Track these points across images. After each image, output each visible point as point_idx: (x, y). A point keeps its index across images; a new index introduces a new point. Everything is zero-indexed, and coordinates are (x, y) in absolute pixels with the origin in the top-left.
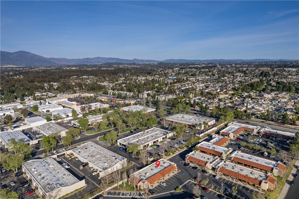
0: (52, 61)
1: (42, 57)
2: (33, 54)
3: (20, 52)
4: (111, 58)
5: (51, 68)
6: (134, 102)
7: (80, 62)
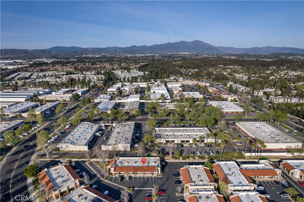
0: (220, 50)
1: (211, 46)
2: (205, 43)
3: (195, 41)
4: (285, 47)
5: (214, 56)
6: (233, 99)
7: (247, 51)
